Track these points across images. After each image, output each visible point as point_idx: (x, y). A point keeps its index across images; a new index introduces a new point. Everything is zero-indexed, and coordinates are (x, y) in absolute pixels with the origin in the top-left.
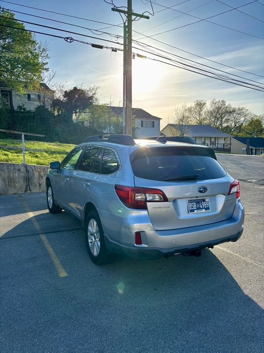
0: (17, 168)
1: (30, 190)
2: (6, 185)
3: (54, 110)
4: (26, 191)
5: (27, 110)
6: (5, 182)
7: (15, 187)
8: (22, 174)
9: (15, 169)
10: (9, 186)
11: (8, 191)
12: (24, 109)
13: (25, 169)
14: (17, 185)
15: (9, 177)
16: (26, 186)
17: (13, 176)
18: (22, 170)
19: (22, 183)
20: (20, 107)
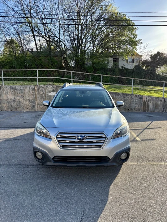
0: (160, 99)
1: (165, 111)
2: (154, 108)
3: (143, 67)
4: (163, 111)
5: (126, 68)
6: (154, 106)
7: (158, 108)
8: (162, 102)
9: (159, 100)
10: (156, 108)
11: (155, 110)
12: (124, 68)
13: (164, 100)
14: (159, 108)
15: (156, 104)
16: (164, 109)
17: (158, 103)
18: (162, 101)
19: (162, 107)
20: (122, 67)
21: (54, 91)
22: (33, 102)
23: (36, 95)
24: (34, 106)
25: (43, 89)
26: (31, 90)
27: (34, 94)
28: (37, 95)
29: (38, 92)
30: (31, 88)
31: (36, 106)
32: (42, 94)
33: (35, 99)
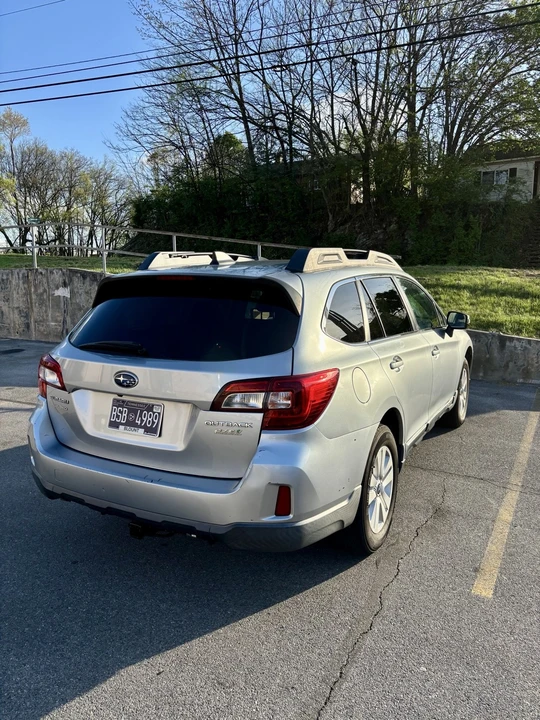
21: (65, 285)
22: (27, 316)
23: (30, 294)
24: (28, 326)
25: (45, 280)
26: (21, 282)
27: (28, 294)
28: (34, 297)
29: (35, 287)
30: (21, 275)
31: (32, 326)
32: (42, 294)
33: (30, 307)
